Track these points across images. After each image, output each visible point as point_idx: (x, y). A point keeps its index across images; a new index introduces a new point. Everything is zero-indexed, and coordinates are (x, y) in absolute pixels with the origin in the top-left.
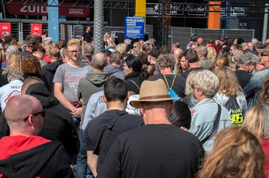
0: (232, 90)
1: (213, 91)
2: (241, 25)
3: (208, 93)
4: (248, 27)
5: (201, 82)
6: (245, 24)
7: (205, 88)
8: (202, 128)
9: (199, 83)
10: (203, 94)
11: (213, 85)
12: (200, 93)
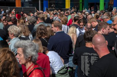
0: (27, 34)
1: (18, 34)
2: (30, 5)
3: (16, 35)
4: (33, 6)
5: (12, 30)
6: (32, 5)
7: (15, 33)
8: (14, 50)
9: (11, 31)
10: (13, 36)
11: (18, 32)
12: (12, 36)
